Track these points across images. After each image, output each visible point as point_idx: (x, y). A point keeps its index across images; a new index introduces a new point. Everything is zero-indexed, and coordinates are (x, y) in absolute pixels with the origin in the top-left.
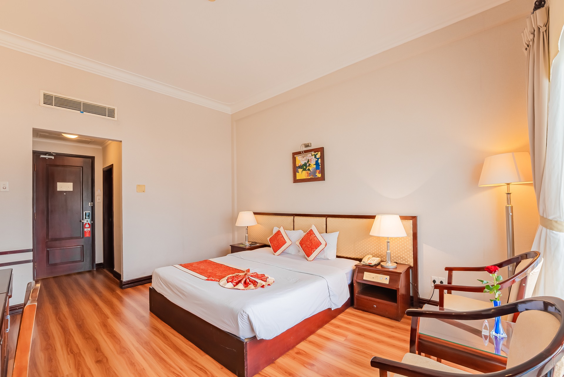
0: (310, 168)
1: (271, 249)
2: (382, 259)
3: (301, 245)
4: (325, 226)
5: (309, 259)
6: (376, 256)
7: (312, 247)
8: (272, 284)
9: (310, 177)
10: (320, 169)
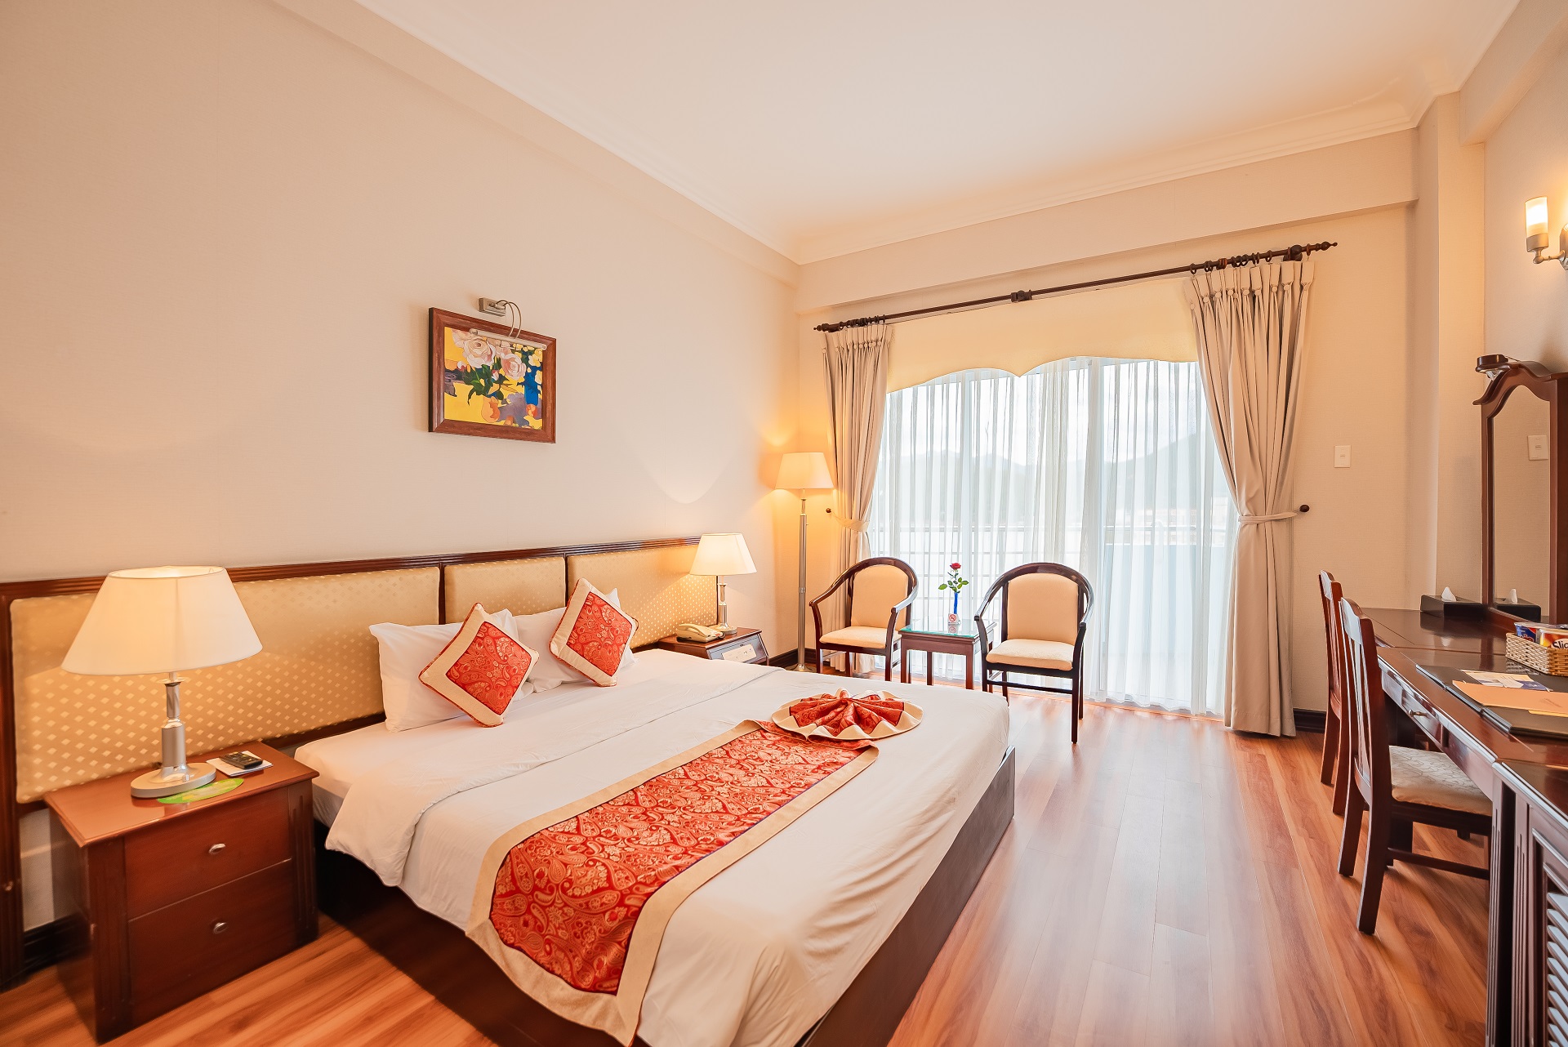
3: (579, 647)
5: (614, 678)
10: (539, 405)
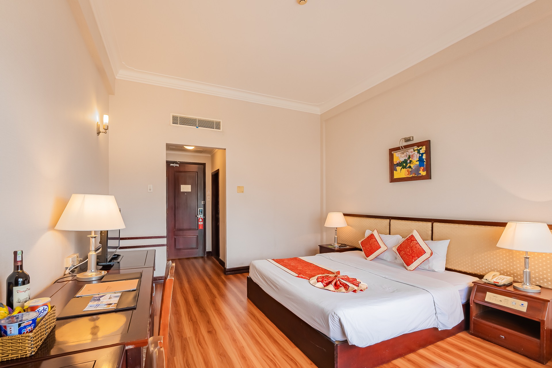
0: (412, 166)
1: (363, 253)
2: (516, 278)
4: (430, 232)
5: (409, 268)
6: (505, 274)
7: (413, 255)
8: (364, 290)
9: (411, 176)
10: (425, 166)
